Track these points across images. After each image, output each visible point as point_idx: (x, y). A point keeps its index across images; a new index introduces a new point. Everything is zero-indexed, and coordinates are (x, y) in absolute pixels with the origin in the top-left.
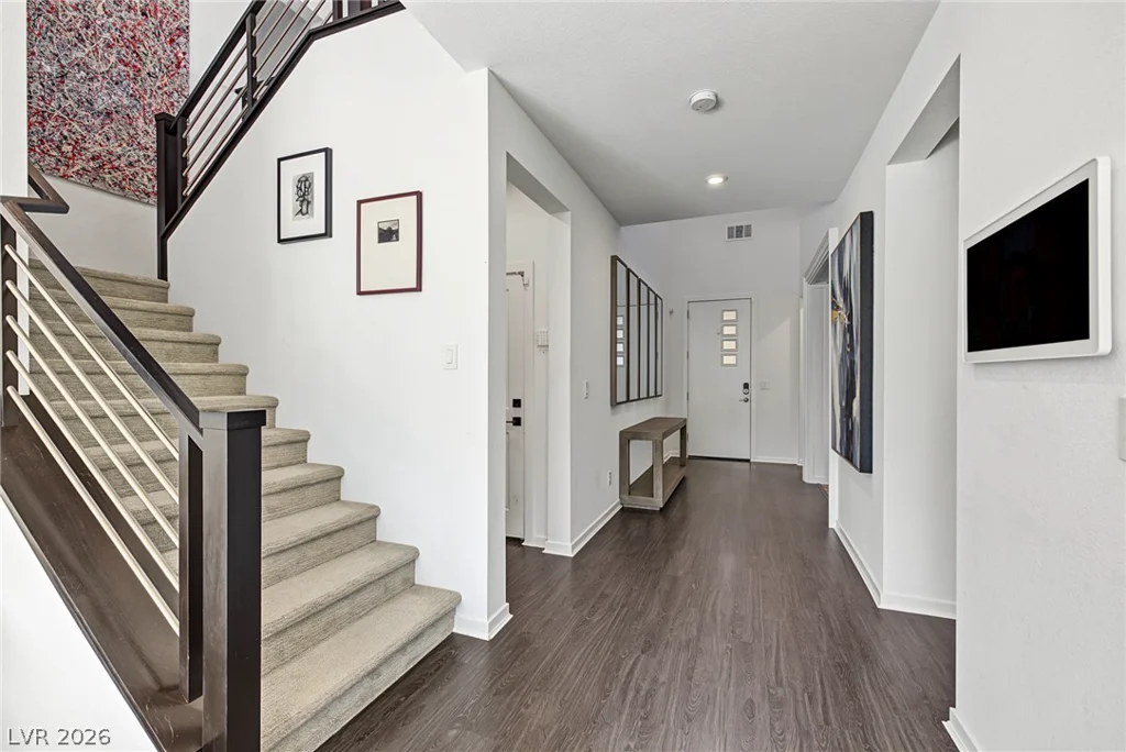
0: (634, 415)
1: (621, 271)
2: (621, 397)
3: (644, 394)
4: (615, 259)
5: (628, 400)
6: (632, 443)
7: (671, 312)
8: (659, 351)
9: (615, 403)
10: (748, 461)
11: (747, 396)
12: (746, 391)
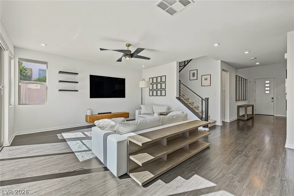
0: (240, 103)
1: (238, 77)
2: (238, 99)
3: (242, 99)
4: (236, 76)
5: (239, 100)
6: (240, 108)
7: (250, 82)
8: (247, 90)
9: (236, 100)
10: (273, 116)
11: (273, 101)
12: (273, 99)
